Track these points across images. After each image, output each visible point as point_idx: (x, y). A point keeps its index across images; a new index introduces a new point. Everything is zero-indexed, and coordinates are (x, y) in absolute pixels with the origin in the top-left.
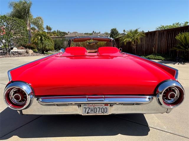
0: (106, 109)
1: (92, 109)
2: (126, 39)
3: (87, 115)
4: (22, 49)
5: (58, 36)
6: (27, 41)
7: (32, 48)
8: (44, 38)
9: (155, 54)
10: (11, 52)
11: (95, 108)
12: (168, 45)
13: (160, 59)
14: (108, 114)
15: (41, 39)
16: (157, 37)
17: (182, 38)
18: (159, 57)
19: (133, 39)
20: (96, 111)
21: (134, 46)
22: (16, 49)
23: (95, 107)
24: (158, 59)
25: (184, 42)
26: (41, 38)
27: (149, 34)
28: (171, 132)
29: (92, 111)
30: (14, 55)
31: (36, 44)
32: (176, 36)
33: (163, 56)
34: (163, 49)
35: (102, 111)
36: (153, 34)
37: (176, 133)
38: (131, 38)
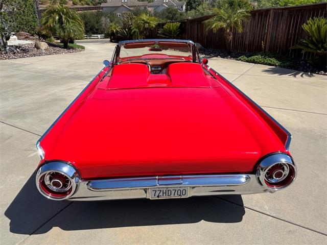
0: (184, 191)
1: (164, 192)
2: (216, 24)
3: (157, 198)
4: (26, 38)
5: (89, 5)
6: (34, 26)
7: (44, 37)
8: (65, 19)
9: (265, 54)
10: (8, 48)
11: (168, 191)
12: (288, 36)
13: (272, 63)
14: (188, 197)
15: (59, 19)
16: (270, 20)
17: (314, 28)
18: (271, 59)
19: (229, 25)
20: (169, 194)
21: (230, 35)
22: (15, 39)
23: (169, 189)
24: (270, 65)
25: (316, 36)
26: (61, 18)
27: (257, 14)
28: (274, 215)
29: (164, 194)
30: (15, 53)
31: (53, 30)
32: (303, 24)
33: (277, 58)
34: (279, 44)
35: (179, 194)
36: (264, 14)
37: (281, 217)
38: (225, 21)
